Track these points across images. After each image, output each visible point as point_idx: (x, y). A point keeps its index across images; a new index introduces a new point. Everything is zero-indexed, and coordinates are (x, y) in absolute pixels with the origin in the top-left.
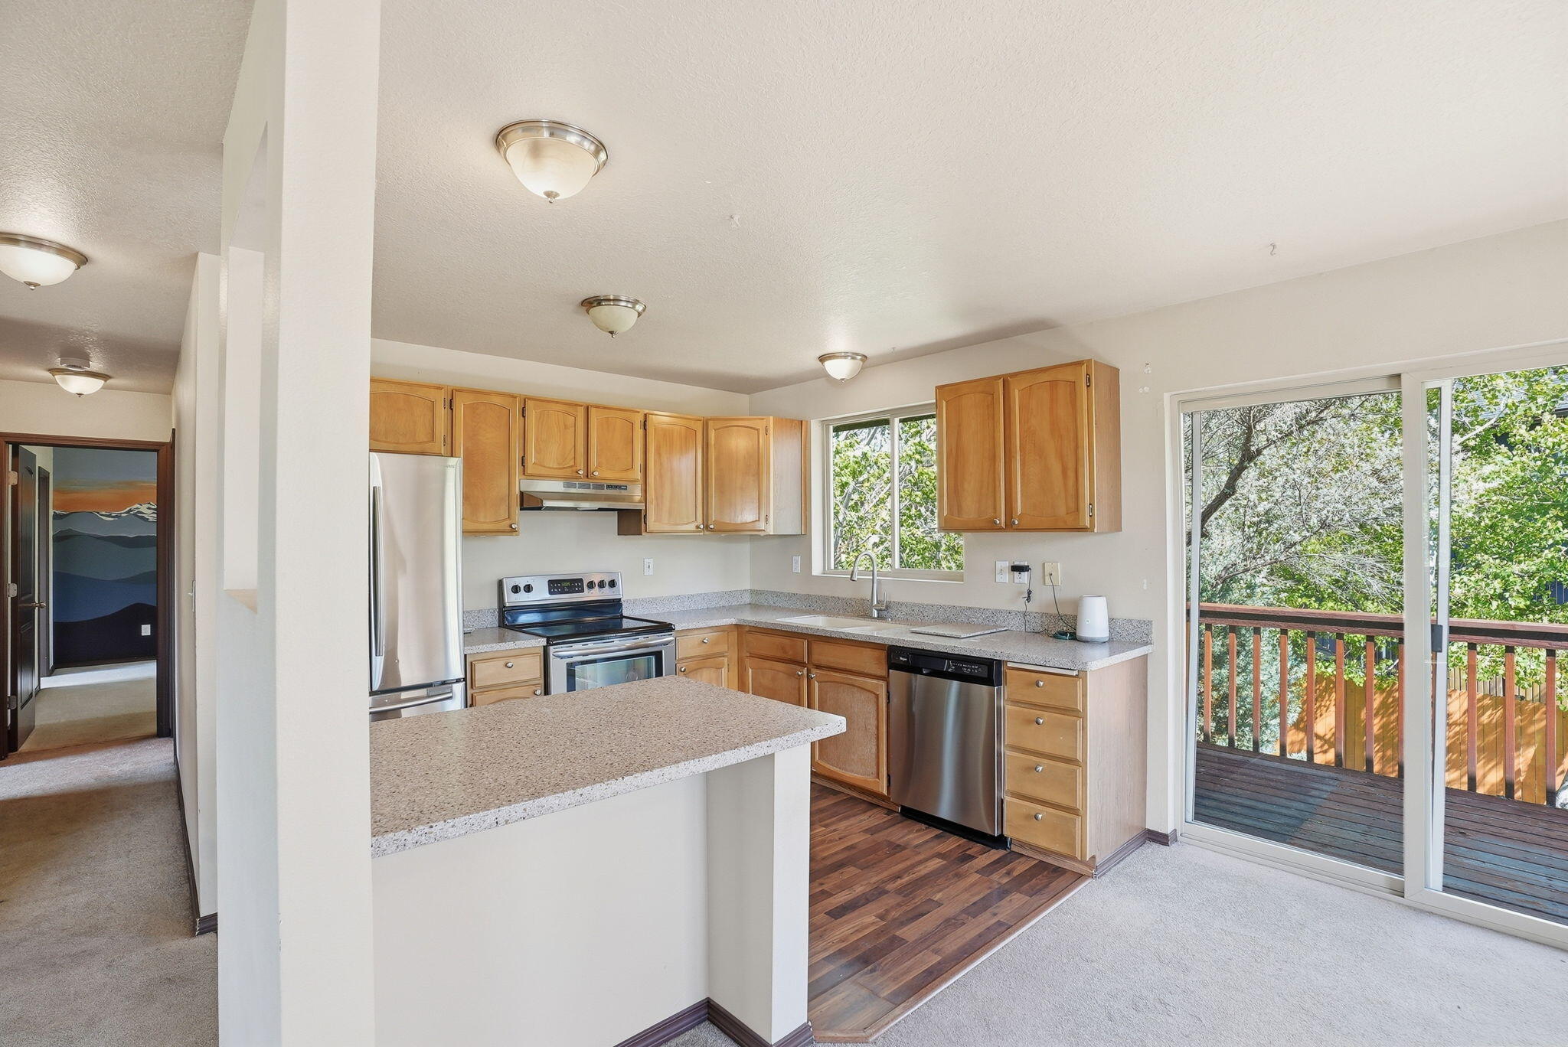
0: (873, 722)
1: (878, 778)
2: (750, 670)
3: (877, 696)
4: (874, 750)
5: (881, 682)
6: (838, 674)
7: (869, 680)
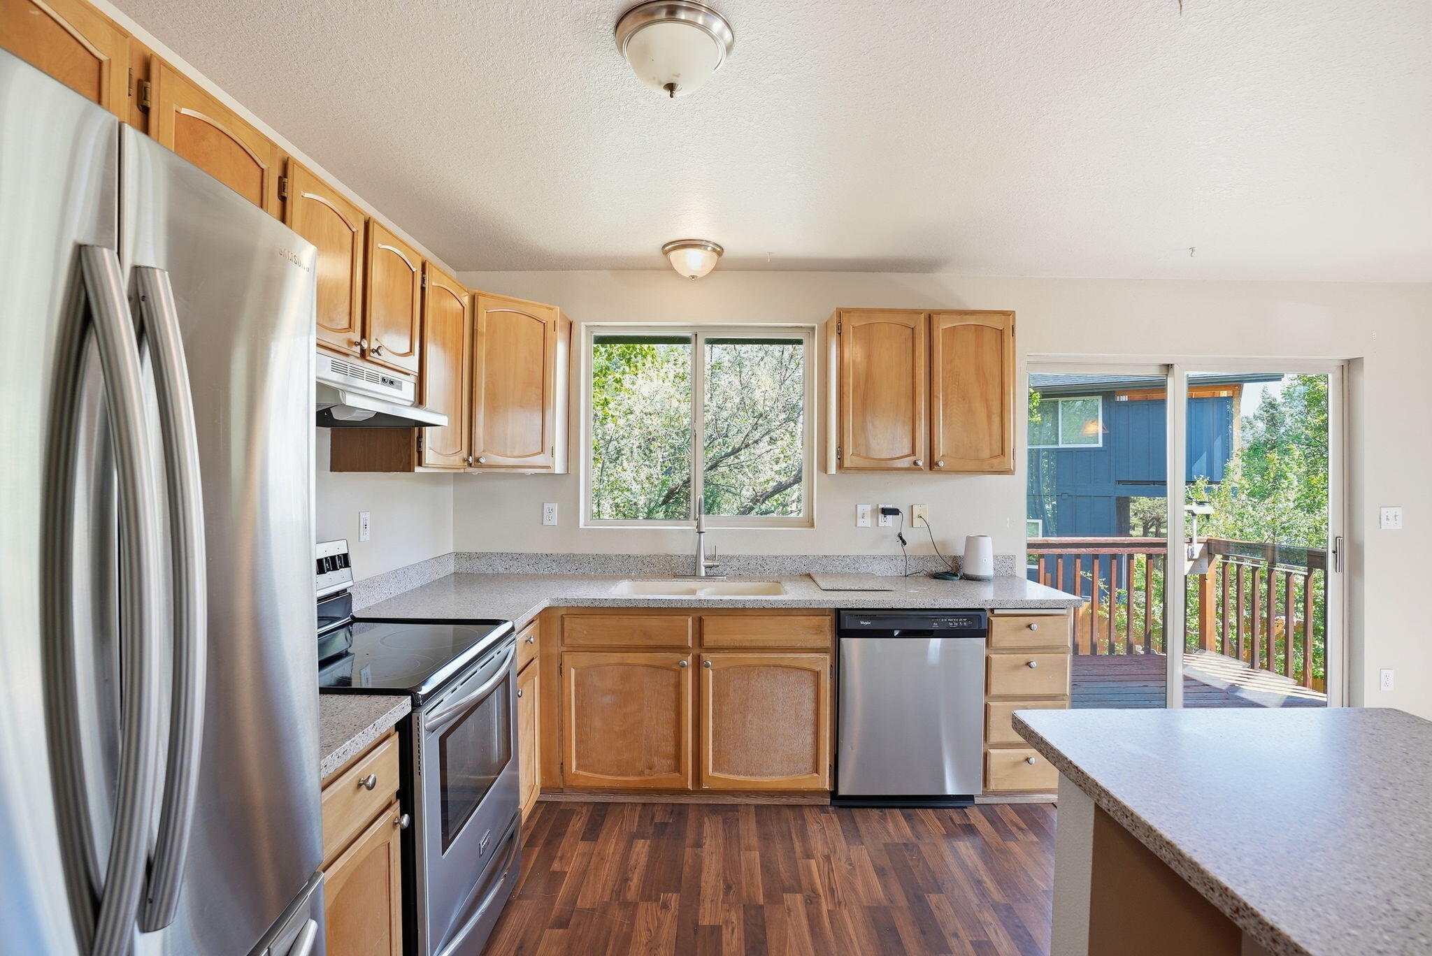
0: (809, 706)
1: (817, 772)
2: (573, 671)
3: (817, 675)
4: (809, 739)
5: (822, 656)
6: (750, 655)
7: (804, 656)
